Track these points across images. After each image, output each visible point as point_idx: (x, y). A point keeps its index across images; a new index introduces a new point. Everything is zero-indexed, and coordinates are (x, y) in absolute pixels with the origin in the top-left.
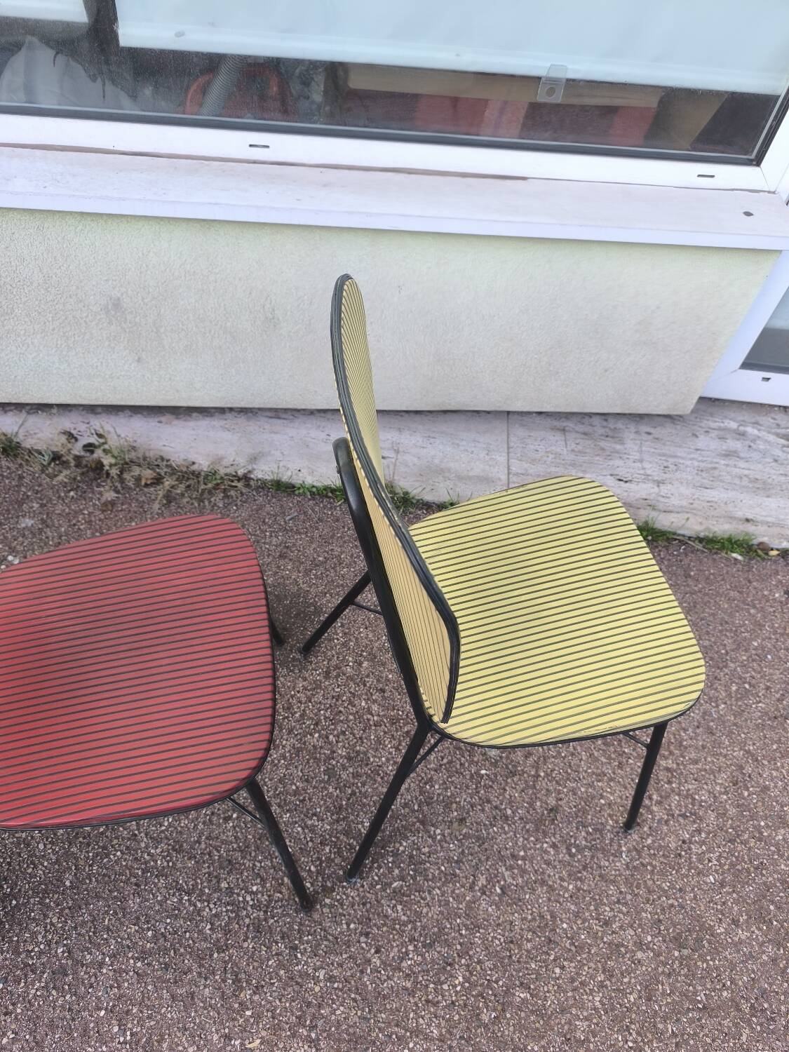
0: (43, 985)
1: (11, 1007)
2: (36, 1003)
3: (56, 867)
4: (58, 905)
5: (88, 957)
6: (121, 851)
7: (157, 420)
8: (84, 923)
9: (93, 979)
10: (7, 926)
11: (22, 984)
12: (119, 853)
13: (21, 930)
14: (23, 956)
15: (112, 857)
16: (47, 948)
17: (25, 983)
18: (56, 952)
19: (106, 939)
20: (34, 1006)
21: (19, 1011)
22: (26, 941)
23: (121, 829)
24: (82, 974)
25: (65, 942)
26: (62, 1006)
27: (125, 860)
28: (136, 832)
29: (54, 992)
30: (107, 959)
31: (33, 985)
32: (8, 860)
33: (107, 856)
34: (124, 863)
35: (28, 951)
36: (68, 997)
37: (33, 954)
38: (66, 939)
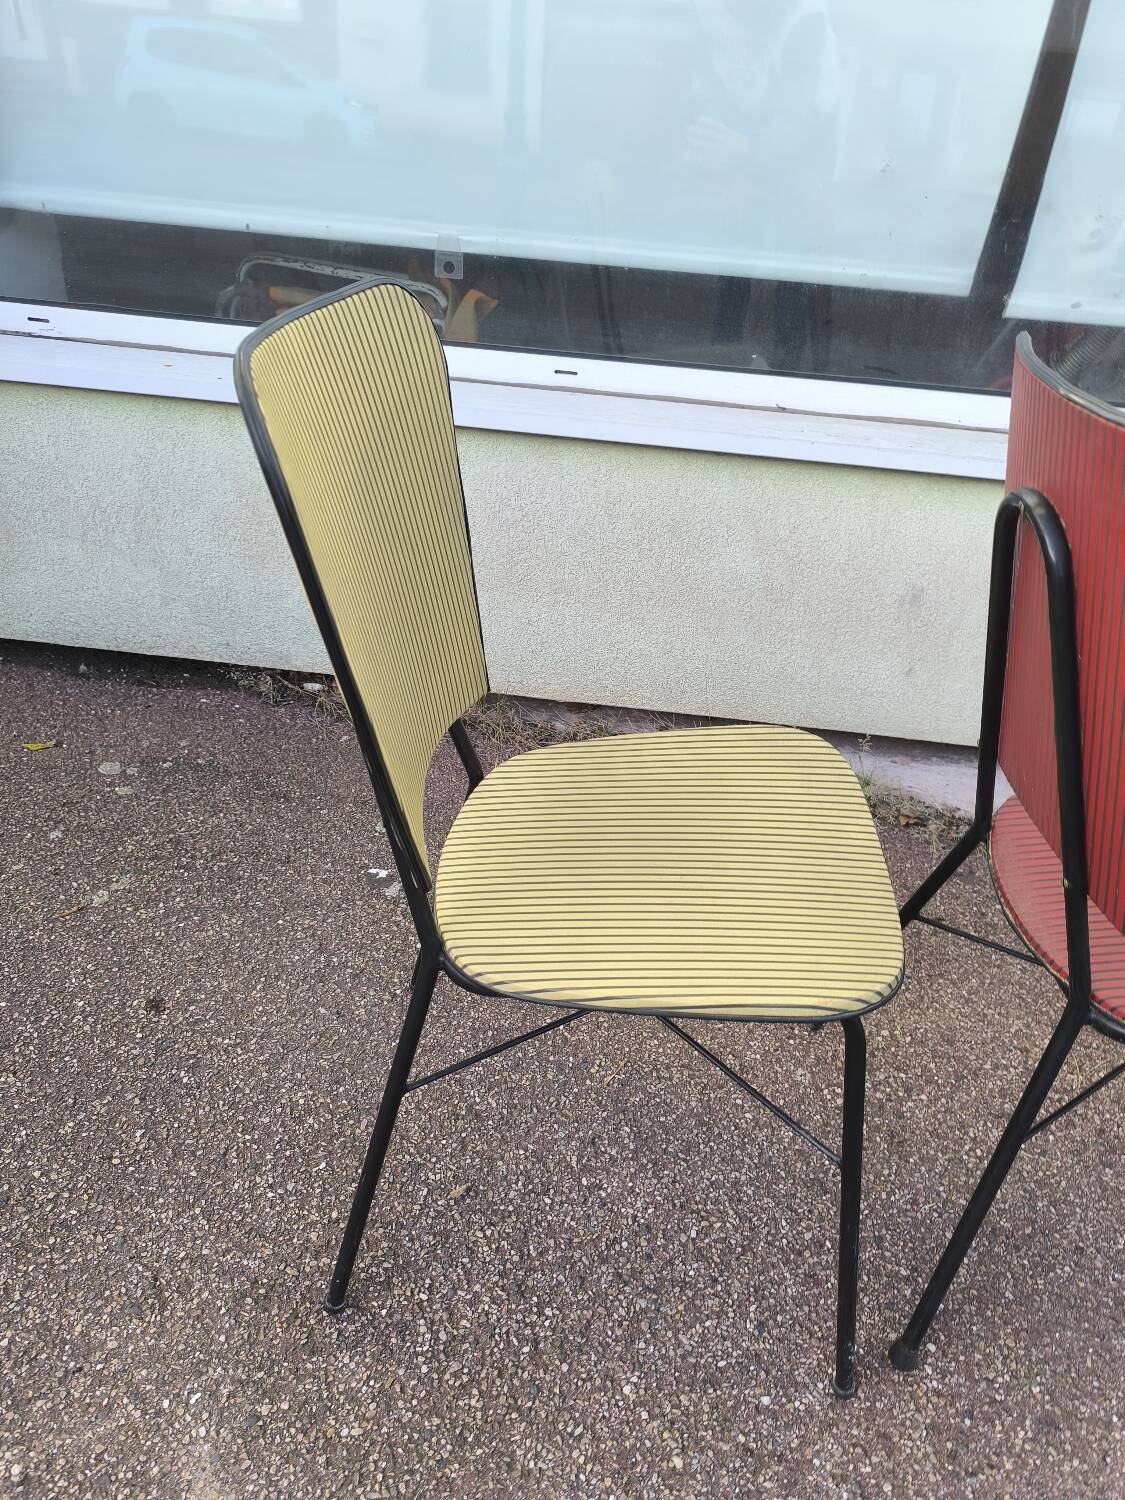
0: (1030, 1435)
1: (994, 1458)
2: (1031, 1461)
3: (983, 1268)
4: (1006, 1323)
5: (1083, 1409)
6: (1071, 1267)
7: (890, 759)
8: (1055, 1358)
9: (1105, 1444)
10: (943, 1338)
11: (999, 1428)
12: (1067, 1269)
13: (966, 1347)
14: (983, 1385)
15: (1059, 1272)
16: (1015, 1382)
17: (1002, 1425)
18: (1031, 1391)
19: (1099, 1389)
20: (1027, 1464)
21: (1008, 1466)
22: (977, 1365)
23: (1057, 1236)
24: (1084, 1432)
25: (1038, 1378)
26: (1071, 1474)
27: (1081, 1280)
28: (1081, 1244)
29: (1050, 1449)
30: (1115, 1419)
31: (1016, 1433)
32: (910, 1245)
33: (1052, 1268)
34: (1082, 1285)
35: (987, 1379)
36: (1076, 1463)
37: (997, 1386)
38: (1037, 1375)
